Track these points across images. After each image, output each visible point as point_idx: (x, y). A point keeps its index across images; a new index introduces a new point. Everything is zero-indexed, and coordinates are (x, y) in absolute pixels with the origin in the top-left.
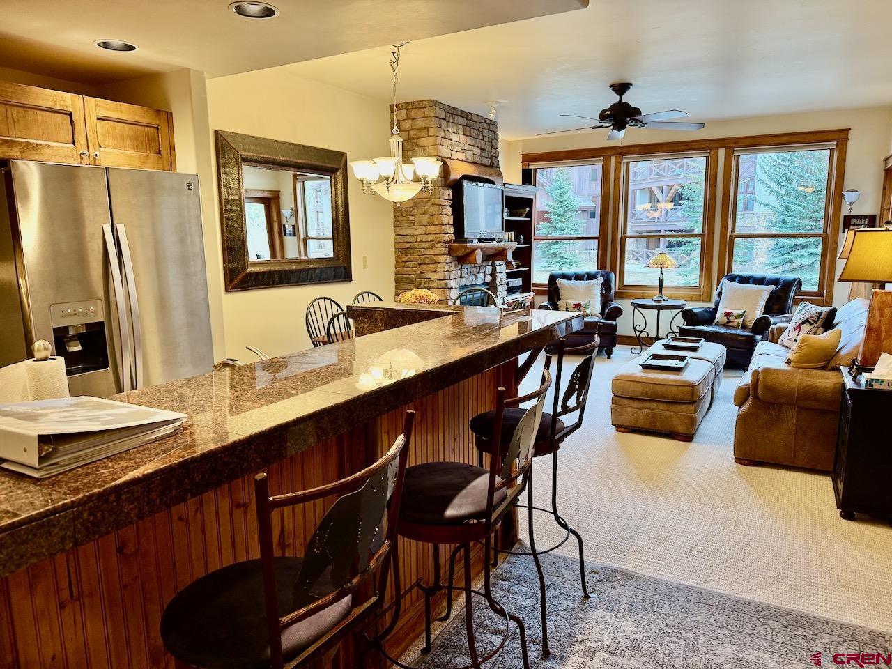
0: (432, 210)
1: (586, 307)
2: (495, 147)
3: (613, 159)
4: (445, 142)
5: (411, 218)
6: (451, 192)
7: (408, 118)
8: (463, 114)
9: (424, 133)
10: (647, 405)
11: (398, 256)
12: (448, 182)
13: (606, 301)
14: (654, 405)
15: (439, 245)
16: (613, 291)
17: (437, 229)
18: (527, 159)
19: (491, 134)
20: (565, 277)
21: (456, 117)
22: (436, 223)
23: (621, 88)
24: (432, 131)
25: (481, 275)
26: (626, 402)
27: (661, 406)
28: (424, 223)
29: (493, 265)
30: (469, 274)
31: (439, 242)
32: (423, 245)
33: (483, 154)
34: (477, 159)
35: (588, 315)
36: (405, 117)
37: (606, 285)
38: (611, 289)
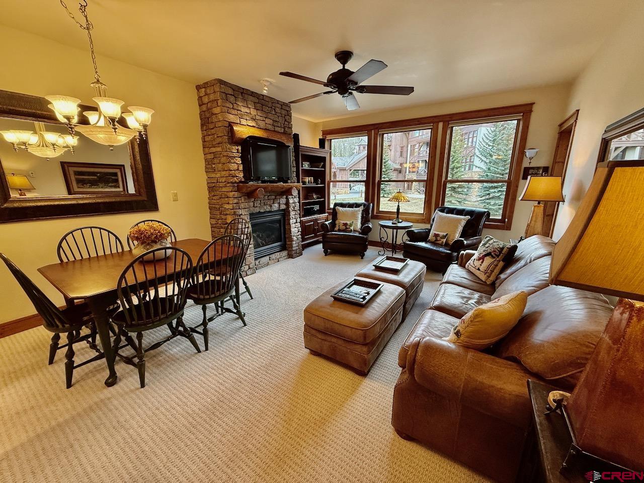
0: (223, 160)
1: (351, 225)
2: (287, 120)
4: (233, 112)
5: (214, 166)
6: (240, 148)
7: (206, 94)
8: (253, 94)
9: (215, 104)
10: (329, 338)
11: (209, 192)
12: (234, 140)
13: (365, 220)
14: (334, 340)
15: (229, 185)
16: (370, 215)
17: (226, 173)
18: (326, 133)
19: (284, 112)
20: (342, 205)
21: (246, 96)
22: (226, 169)
23: (344, 56)
24: (220, 102)
25: (276, 205)
26: (313, 332)
28: (220, 169)
29: (287, 198)
30: (262, 204)
31: (229, 183)
32: (221, 185)
33: (276, 125)
34: (270, 127)
35: (351, 231)
36: (204, 94)
37: (366, 212)
38: (369, 214)
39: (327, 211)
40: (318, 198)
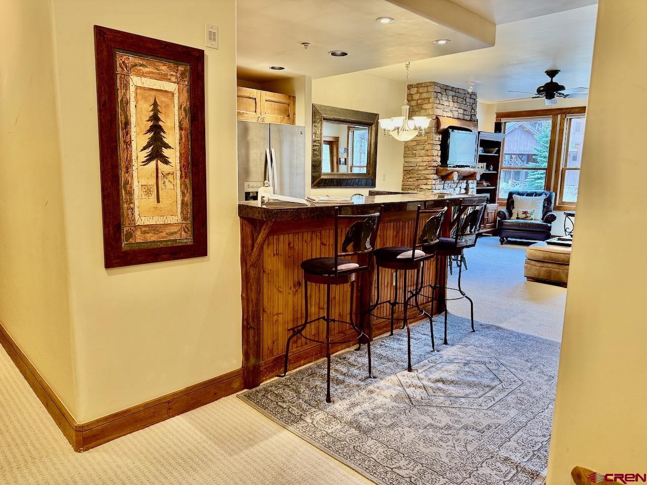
0: (427, 147)
1: (532, 214)
2: (474, 108)
3: (559, 116)
4: (439, 106)
5: (414, 152)
6: (441, 136)
7: (418, 93)
8: (453, 89)
9: (426, 101)
10: (546, 265)
11: (404, 175)
12: (439, 130)
13: (546, 209)
14: (550, 265)
15: (430, 168)
16: (553, 205)
17: (430, 158)
18: (500, 116)
19: (472, 101)
20: (519, 194)
21: (448, 91)
22: (429, 155)
23: (552, 73)
24: (431, 100)
25: (458, 189)
26: (533, 263)
27: (555, 266)
28: (422, 155)
29: (467, 183)
30: (449, 187)
31: (430, 166)
32: (420, 168)
33: (465, 113)
34: (461, 116)
35: (532, 219)
36: (416, 92)
37: (548, 201)
38: (551, 203)
39: (497, 201)
40: (488, 186)
